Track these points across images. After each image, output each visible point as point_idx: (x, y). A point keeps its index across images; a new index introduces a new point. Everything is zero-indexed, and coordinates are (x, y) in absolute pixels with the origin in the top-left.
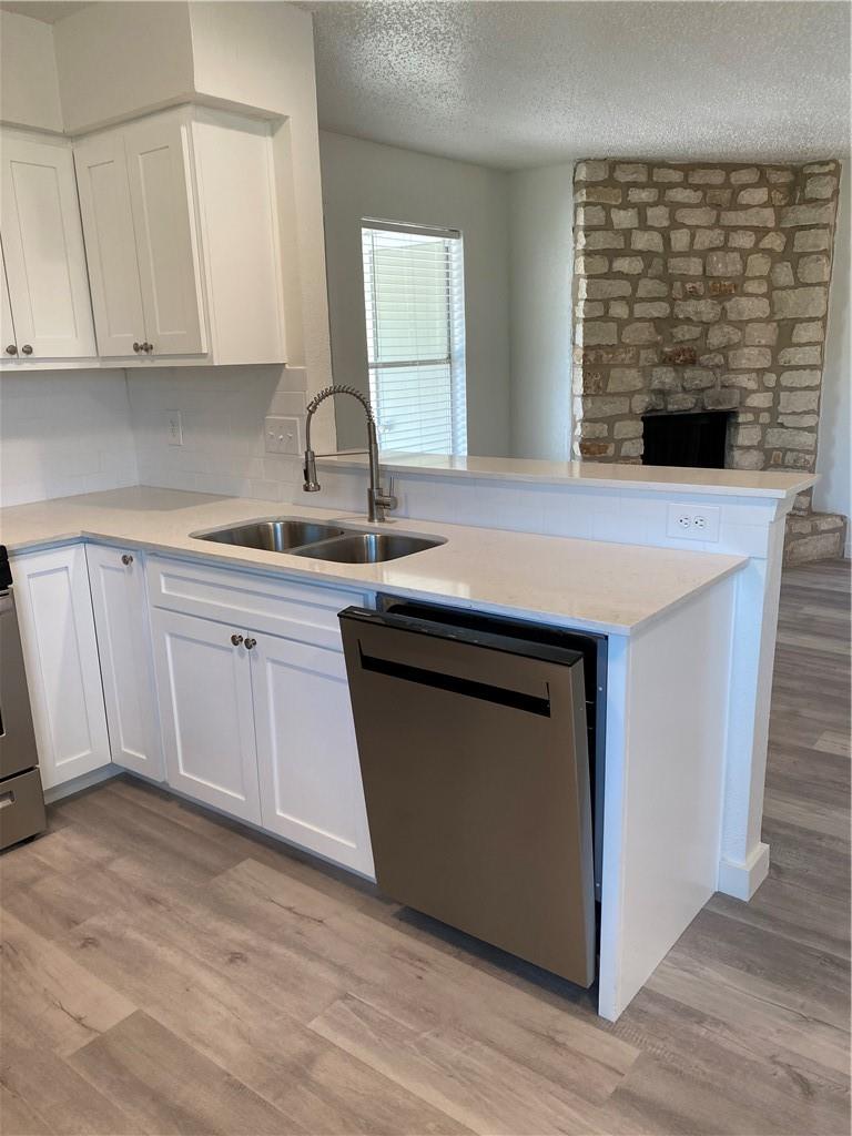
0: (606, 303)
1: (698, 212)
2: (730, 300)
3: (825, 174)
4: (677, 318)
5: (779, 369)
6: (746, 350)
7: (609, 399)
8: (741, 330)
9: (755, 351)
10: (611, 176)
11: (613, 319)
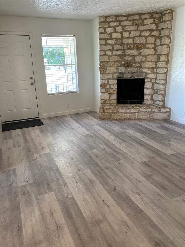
0: (105, 51)
1: (131, 27)
2: (142, 49)
3: (167, 14)
4: (126, 55)
5: (157, 67)
6: (147, 63)
7: (107, 74)
8: (146, 57)
9: (150, 63)
10: (106, 20)
11: (107, 55)
